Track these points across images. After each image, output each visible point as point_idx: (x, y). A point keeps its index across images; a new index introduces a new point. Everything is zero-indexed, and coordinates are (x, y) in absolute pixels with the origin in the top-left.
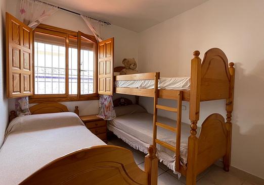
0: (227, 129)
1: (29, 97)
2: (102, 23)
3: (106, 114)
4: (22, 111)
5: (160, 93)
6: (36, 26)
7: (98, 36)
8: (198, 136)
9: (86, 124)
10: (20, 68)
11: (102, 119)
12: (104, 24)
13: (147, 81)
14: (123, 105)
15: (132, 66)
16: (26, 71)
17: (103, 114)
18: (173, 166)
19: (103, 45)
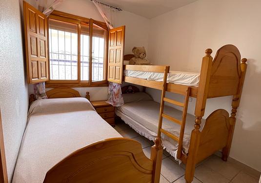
0: (231, 123)
1: (46, 82)
2: (113, 9)
3: (115, 100)
4: (40, 95)
5: (169, 87)
6: (50, 13)
7: (109, 23)
8: (201, 130)
9: (97, 109)
10: (37, 56)
11: (111, 105)
12: (115, 9)
13: (156, 74)
14: (131, 92)
15: (142, 55)
16: (42, 59)
17: (112, 101)
18: (175, 154)
19: (114, 33)
